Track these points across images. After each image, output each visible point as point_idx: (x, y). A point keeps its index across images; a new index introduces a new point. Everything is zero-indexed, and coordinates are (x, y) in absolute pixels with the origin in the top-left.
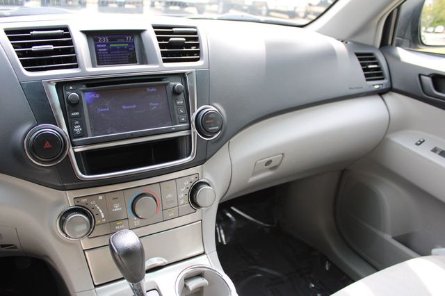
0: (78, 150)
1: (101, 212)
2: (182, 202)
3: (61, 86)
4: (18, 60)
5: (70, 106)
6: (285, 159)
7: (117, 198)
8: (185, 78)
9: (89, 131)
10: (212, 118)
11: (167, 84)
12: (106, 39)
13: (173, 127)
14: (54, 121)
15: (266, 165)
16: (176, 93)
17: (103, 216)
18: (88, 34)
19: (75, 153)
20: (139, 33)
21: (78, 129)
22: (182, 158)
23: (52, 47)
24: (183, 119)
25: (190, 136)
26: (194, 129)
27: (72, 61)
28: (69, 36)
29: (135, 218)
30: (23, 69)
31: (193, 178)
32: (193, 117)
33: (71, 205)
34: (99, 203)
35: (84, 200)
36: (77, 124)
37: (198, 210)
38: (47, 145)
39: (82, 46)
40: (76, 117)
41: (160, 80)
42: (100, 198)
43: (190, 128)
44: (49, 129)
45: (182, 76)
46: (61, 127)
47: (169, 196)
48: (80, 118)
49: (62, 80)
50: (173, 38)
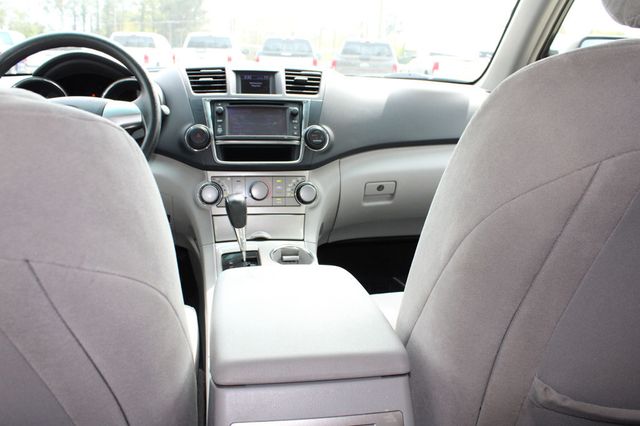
0: (220, 142)
3: (213, 103)
4: (190, 86)
5: (218, 115)
7: (239, 181)
8: (302, 105)
9: (227, 132)
10: (317, 134)
11: (287, 108)
12: (249, 77)
13: (286, 137)
14: (205, 123)
16: (294, 115)
18: (237, 73)
19: (216, 145)
20: (273, 74)
21: (220, 130)
23: (212, 79)
24: (295, 133)
25: (299, 146)
26: (303, 142)
27: (223, 88)
28: (224, 73)
30: (192, 92)
31: (300, 179)
32: (303, 133)
34: (227, 182)
35: (218, 179)
36: (220, 127)
37: (302, 205)
38: (199, 136)
39: (232, 81)
40: (220, 123)
41: (282, 104)
42: (229, 179)
43: (300, 140)
44: (203, 127)
45: (300, 104)
46: (209, 127)
47: (279, 187)
48: (223, 124)
49: (215, 99)
50: (297, 78)
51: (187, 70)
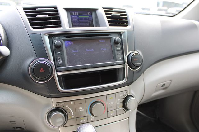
0: (60, 74)
1: (72, 111)
2: (119, 107)
3: (51, 37)
4: (28, 23)
5: (56, 48)
6: (172, 84)
7: (81, 104)
8: (121, 35)
9: (66, 63)
10: (137, 58)
11: (111, 38)
12: (77, 13)
13: (115, 62)
14: (46, 56)
15: (162, 87)
16: (116, 43)
17: (73, 114)
18: (68, 10)
19: (58, 76)
20: (95, 10)
21: (60, 62)
22: (119, 81)
23: (47, 16)
24: (120, 58)
25: (124, 68)
26: (126, 64)
27: (58, 23)
28: (57, 11)
29: (92, 116)
30: (31, 27)
31: (125, 93)
32: (126, 57)
33: (55, 106)
34: (70, 106)
35: (62, 104)
36: (60, 59)
37: (127, 112)
38: (42, 70)
39: (64, 17)
40: (59, 55)
41: (107, 35)
42: (72, 103)
43: (124, 63)
44: (43, 60)
45: (119, 34)
46: (50, 60)
47: (112, 103)
48: (62, 55)
49: (52, 33)
50: (113, 14)
51: (24, 9)
